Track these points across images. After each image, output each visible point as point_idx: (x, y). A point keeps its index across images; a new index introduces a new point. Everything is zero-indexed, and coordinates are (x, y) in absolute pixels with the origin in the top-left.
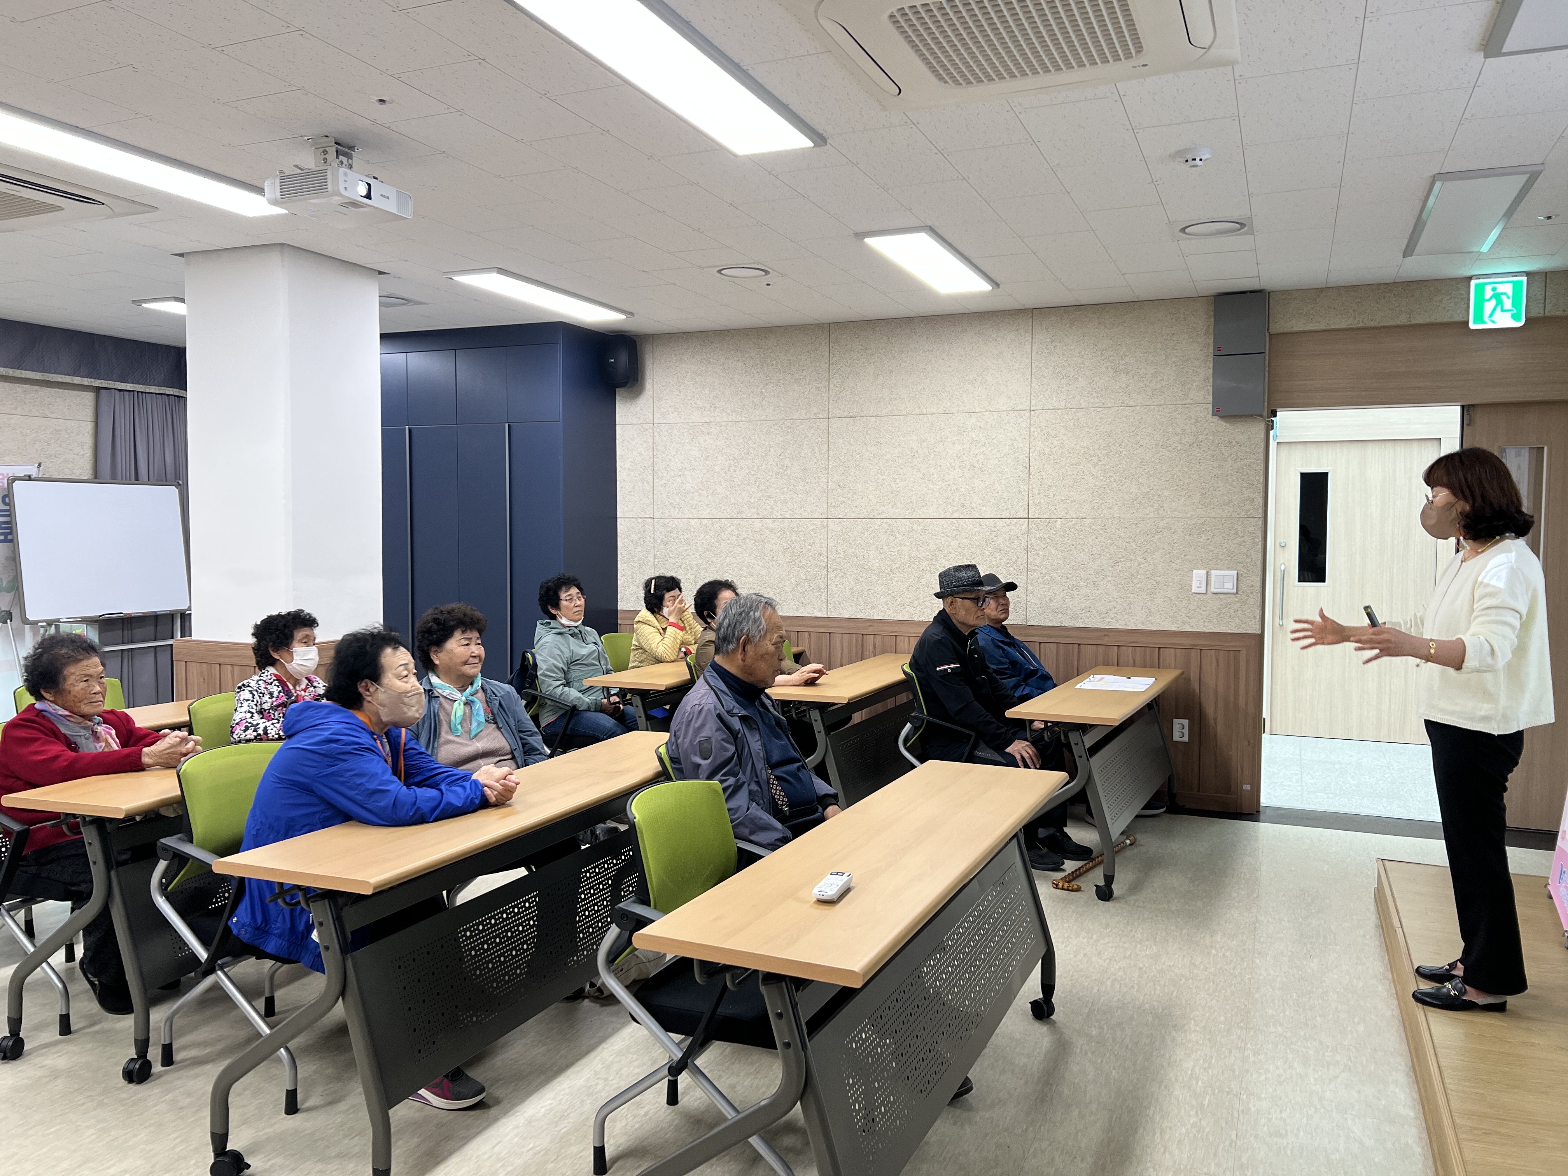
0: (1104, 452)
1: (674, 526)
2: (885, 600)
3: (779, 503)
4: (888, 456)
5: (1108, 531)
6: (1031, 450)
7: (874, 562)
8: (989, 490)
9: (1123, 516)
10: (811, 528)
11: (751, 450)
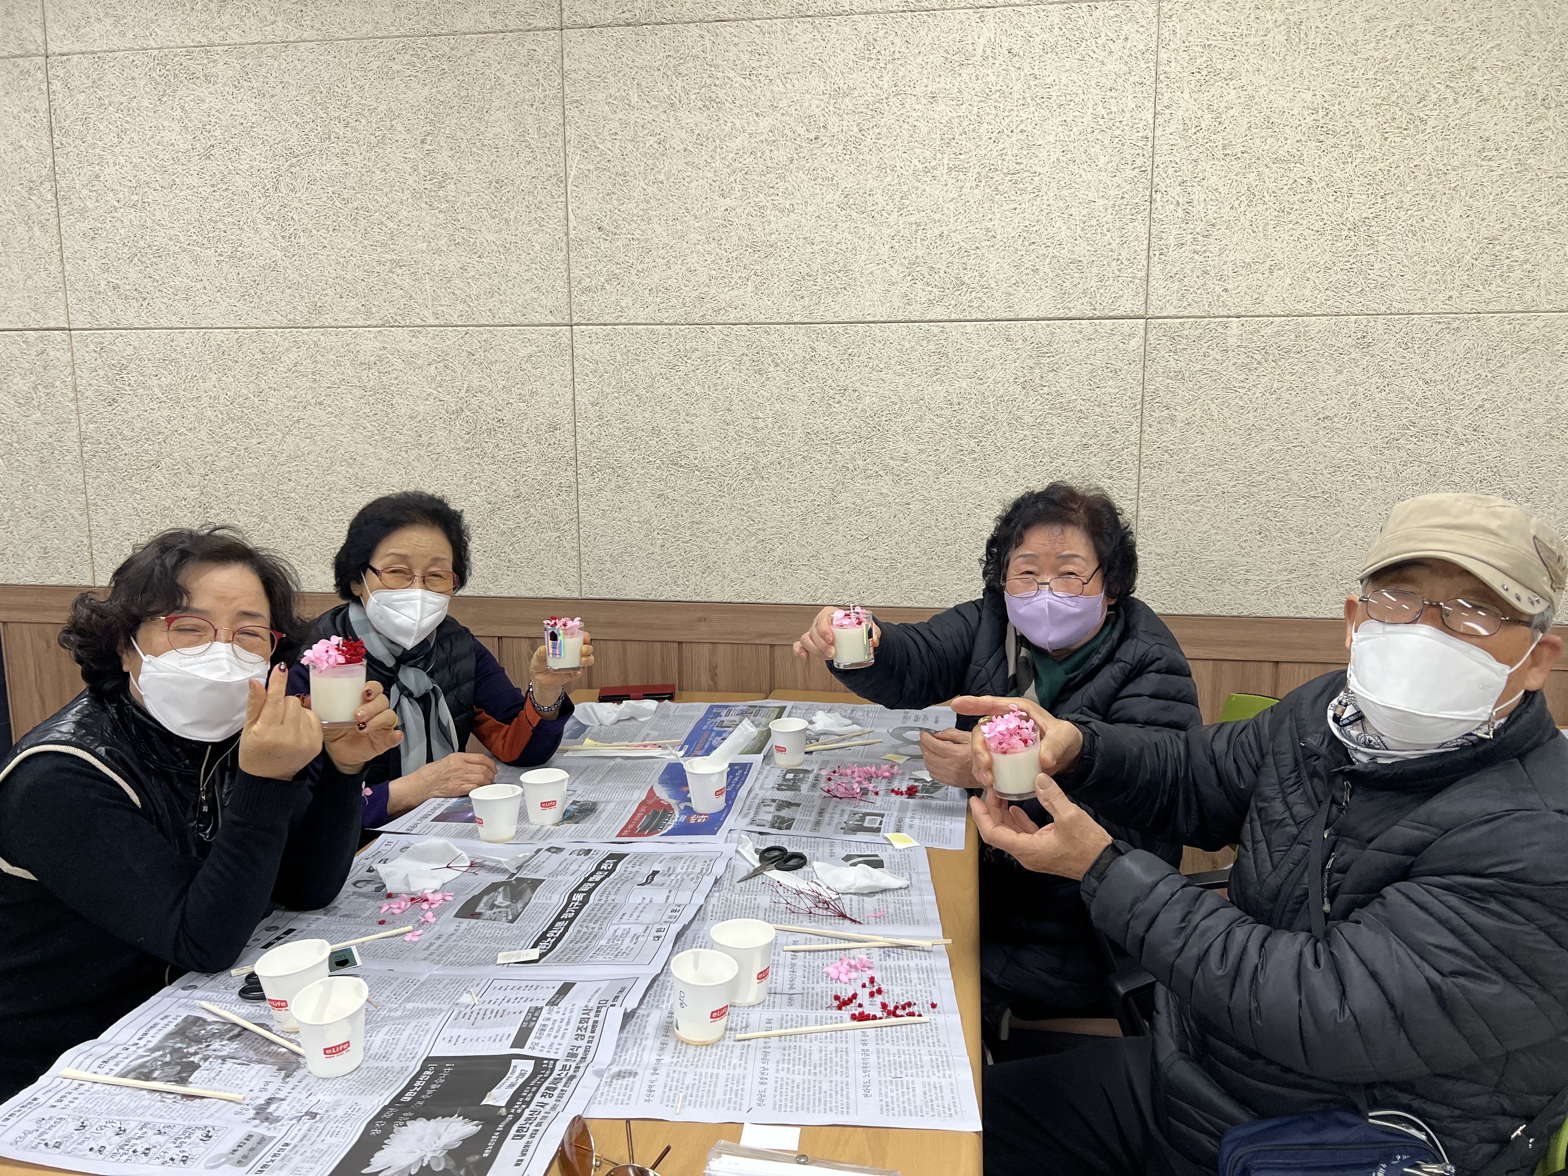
0: (1371, 122)
1: (130, 350)
2: (739, 550)
3: (428, 283)
4: (740, 141)
5: (1375, 350)
6: (1160, 120)
7: (706, 448)
8: (1034, 237)
9: (1418, 307)
10: (523, 353)
11: (339, 129)
